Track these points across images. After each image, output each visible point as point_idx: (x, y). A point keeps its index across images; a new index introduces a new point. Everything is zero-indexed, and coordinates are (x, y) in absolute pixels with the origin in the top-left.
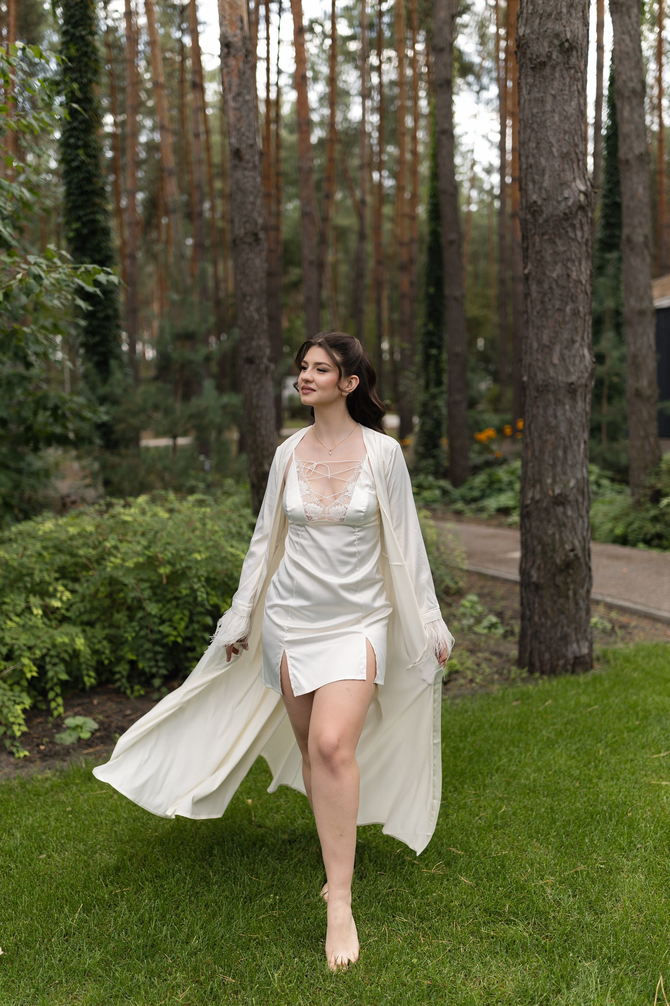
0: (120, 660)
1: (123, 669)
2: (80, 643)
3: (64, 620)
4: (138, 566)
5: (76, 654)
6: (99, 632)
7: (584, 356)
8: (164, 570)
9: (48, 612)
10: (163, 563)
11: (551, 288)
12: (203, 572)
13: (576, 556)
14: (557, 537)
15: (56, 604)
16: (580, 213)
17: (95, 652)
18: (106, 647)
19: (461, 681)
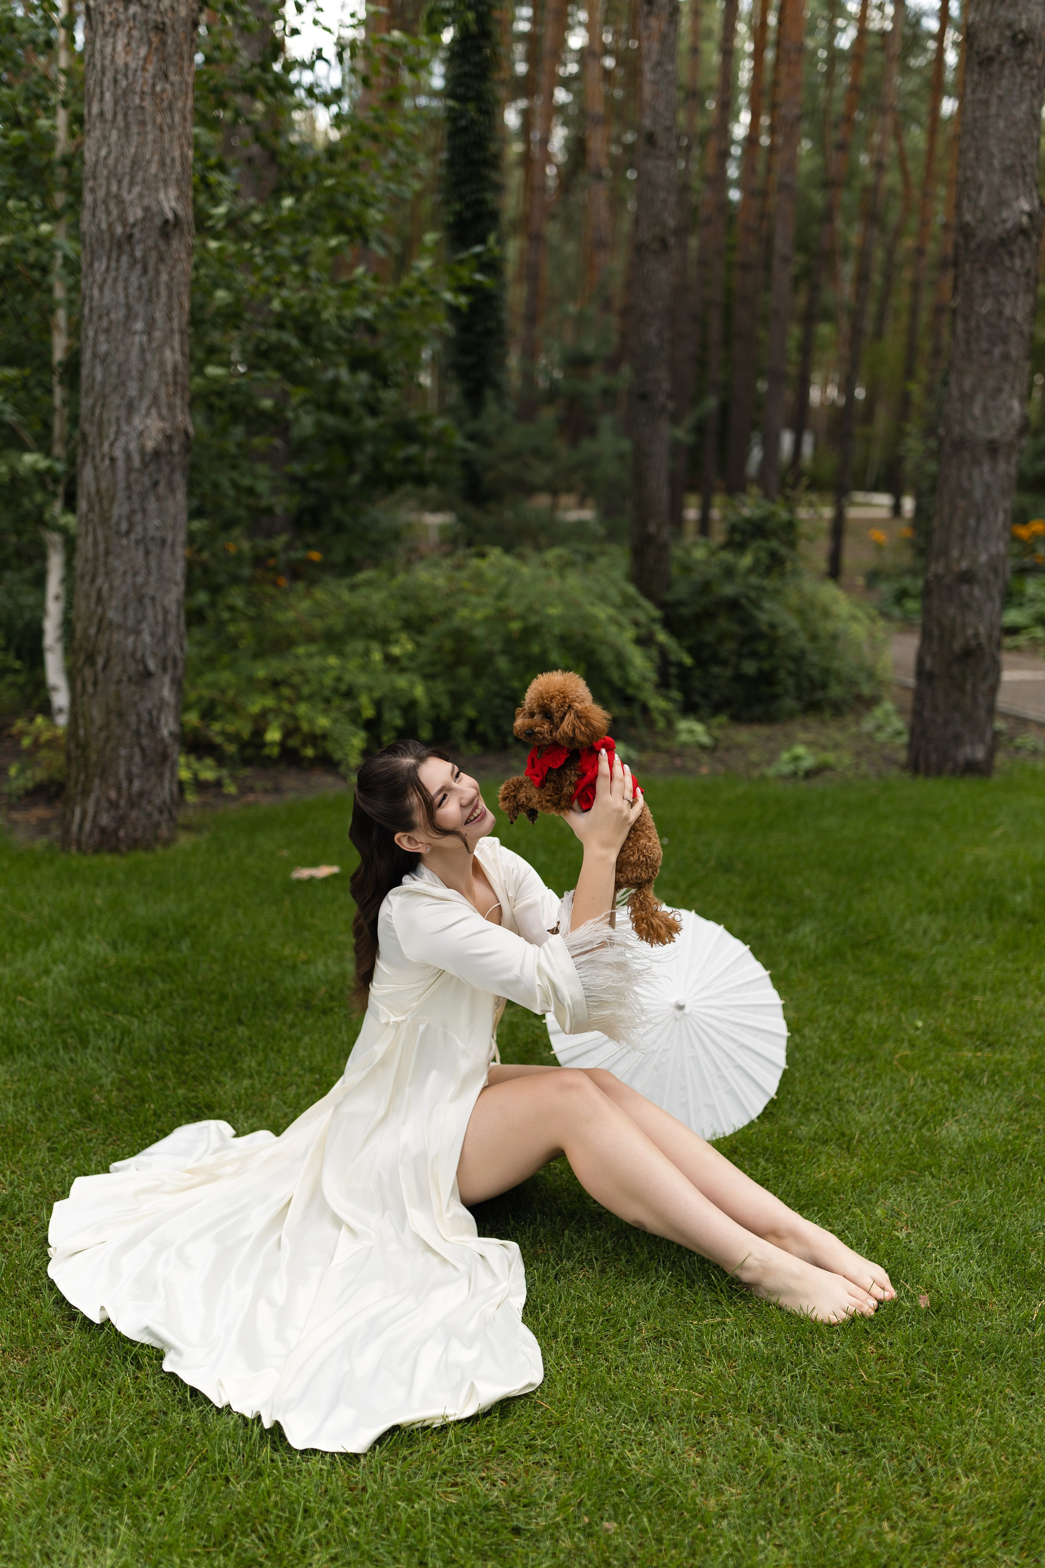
0: (458, 716)
1: (460, 726)
2: (419, 692)
3: (402, 670)
4: (487, 620)
5: (413, 704)
6: (440, 686)
7: (1010, 410)
8: (515, 626)
9: (389, 659)
10: (513, 618)
11: (978, 327)
12: (557, 630)
13: (979, 645)
14: (959, 620)
15: (396, 650)
16: (1021, 240)
17: (435, 705)
18: (445, 702)
19: (828, 774)
